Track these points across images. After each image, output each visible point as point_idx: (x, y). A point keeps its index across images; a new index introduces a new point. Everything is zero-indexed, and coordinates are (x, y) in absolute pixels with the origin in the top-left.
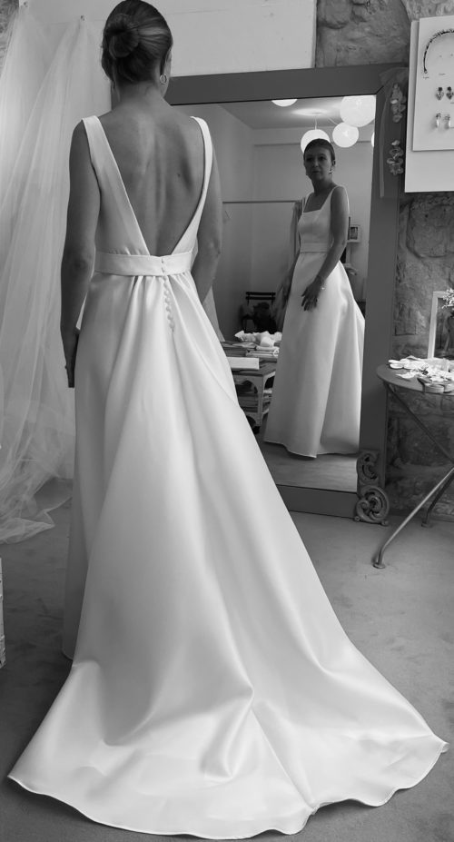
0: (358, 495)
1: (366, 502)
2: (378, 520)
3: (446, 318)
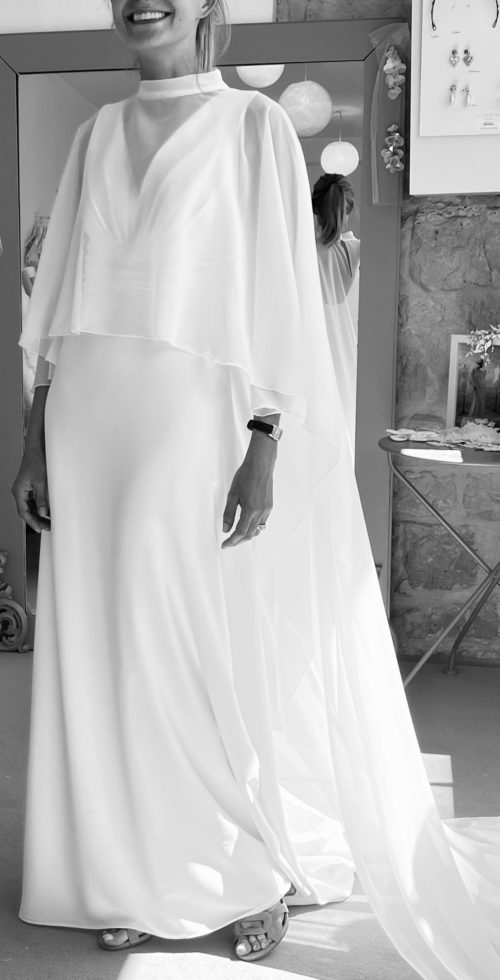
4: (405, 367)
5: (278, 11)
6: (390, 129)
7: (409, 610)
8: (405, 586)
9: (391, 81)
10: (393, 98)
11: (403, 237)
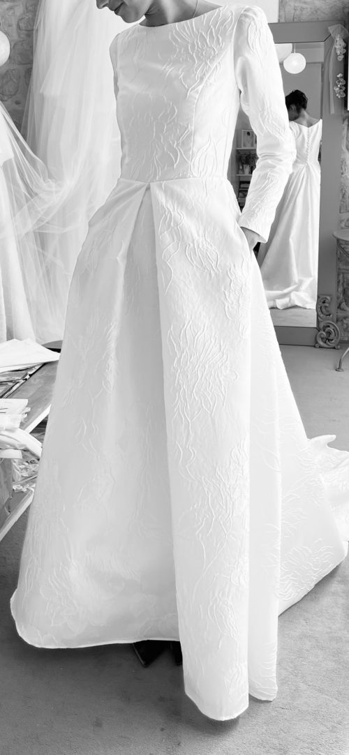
0: (318, 329)
1: (324, 333)
2: (333, 345)
4: (344, 194)
5: (280, 16)
6: (338, 76)
7: (345, 318)
8: (343, 305)
9: (338, 52)
10: (340, 60)
11: (344, 129)
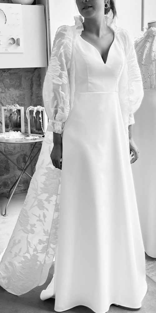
3: (8, 116)
